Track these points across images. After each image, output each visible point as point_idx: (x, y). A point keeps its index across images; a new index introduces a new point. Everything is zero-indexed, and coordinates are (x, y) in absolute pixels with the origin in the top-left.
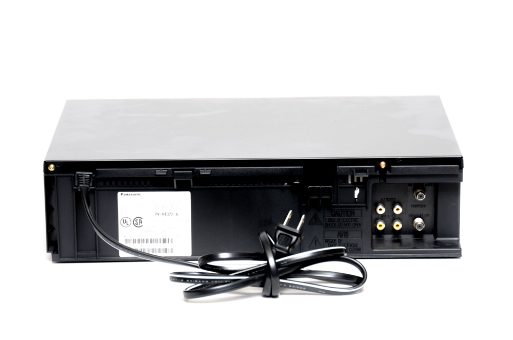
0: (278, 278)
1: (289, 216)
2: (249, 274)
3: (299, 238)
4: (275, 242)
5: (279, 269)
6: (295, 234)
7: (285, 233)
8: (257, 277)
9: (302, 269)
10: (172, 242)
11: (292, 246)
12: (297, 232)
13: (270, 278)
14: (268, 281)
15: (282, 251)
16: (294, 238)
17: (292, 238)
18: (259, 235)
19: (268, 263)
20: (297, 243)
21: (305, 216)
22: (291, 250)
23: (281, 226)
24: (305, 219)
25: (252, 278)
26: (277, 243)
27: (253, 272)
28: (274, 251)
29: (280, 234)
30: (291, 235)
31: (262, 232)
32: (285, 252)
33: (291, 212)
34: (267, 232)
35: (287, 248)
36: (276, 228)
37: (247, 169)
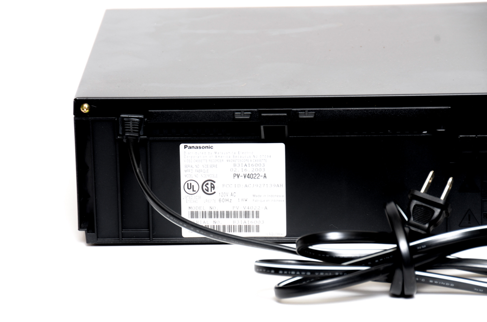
0: (413, 269)
1: (428, 180)
2: (370, 263)
3: (444, 212)
4: (409, 217)
5: (415, 257)
6: (438, 205)
7: (424, 204)
8: (381, 267)
9: (449, 257)
10: (258, 217)
11: (434, 223)
12: (442, 203)
13: (402, 270)
14: (398, 274)
15: (419, 231)
16: (437, 211)
17: (433, 212)
18: (385, 207)
19: (398, 248)
20: (441, 218)
21: (453, 180)
22: (432, 229)
23: (416, 193)
24: (453, 184)
25: (373, 268)
26: (412, 219)
27: (377, 261)
28: (407, 229)
29: (416, 205)
30: (432, 207)
31: (389, 202)
32: (423, 232)
33: (431, 173)
34: (396, 203)
35: (427, 226)
36: (409, 196)
37: (367, 110)
